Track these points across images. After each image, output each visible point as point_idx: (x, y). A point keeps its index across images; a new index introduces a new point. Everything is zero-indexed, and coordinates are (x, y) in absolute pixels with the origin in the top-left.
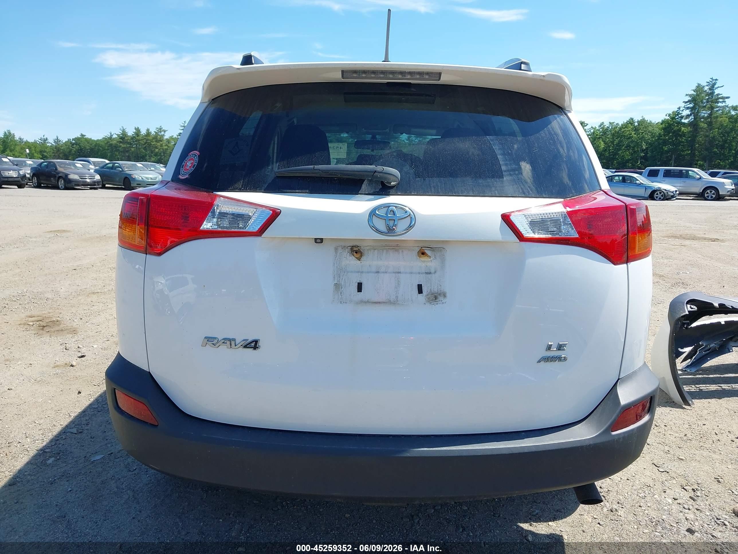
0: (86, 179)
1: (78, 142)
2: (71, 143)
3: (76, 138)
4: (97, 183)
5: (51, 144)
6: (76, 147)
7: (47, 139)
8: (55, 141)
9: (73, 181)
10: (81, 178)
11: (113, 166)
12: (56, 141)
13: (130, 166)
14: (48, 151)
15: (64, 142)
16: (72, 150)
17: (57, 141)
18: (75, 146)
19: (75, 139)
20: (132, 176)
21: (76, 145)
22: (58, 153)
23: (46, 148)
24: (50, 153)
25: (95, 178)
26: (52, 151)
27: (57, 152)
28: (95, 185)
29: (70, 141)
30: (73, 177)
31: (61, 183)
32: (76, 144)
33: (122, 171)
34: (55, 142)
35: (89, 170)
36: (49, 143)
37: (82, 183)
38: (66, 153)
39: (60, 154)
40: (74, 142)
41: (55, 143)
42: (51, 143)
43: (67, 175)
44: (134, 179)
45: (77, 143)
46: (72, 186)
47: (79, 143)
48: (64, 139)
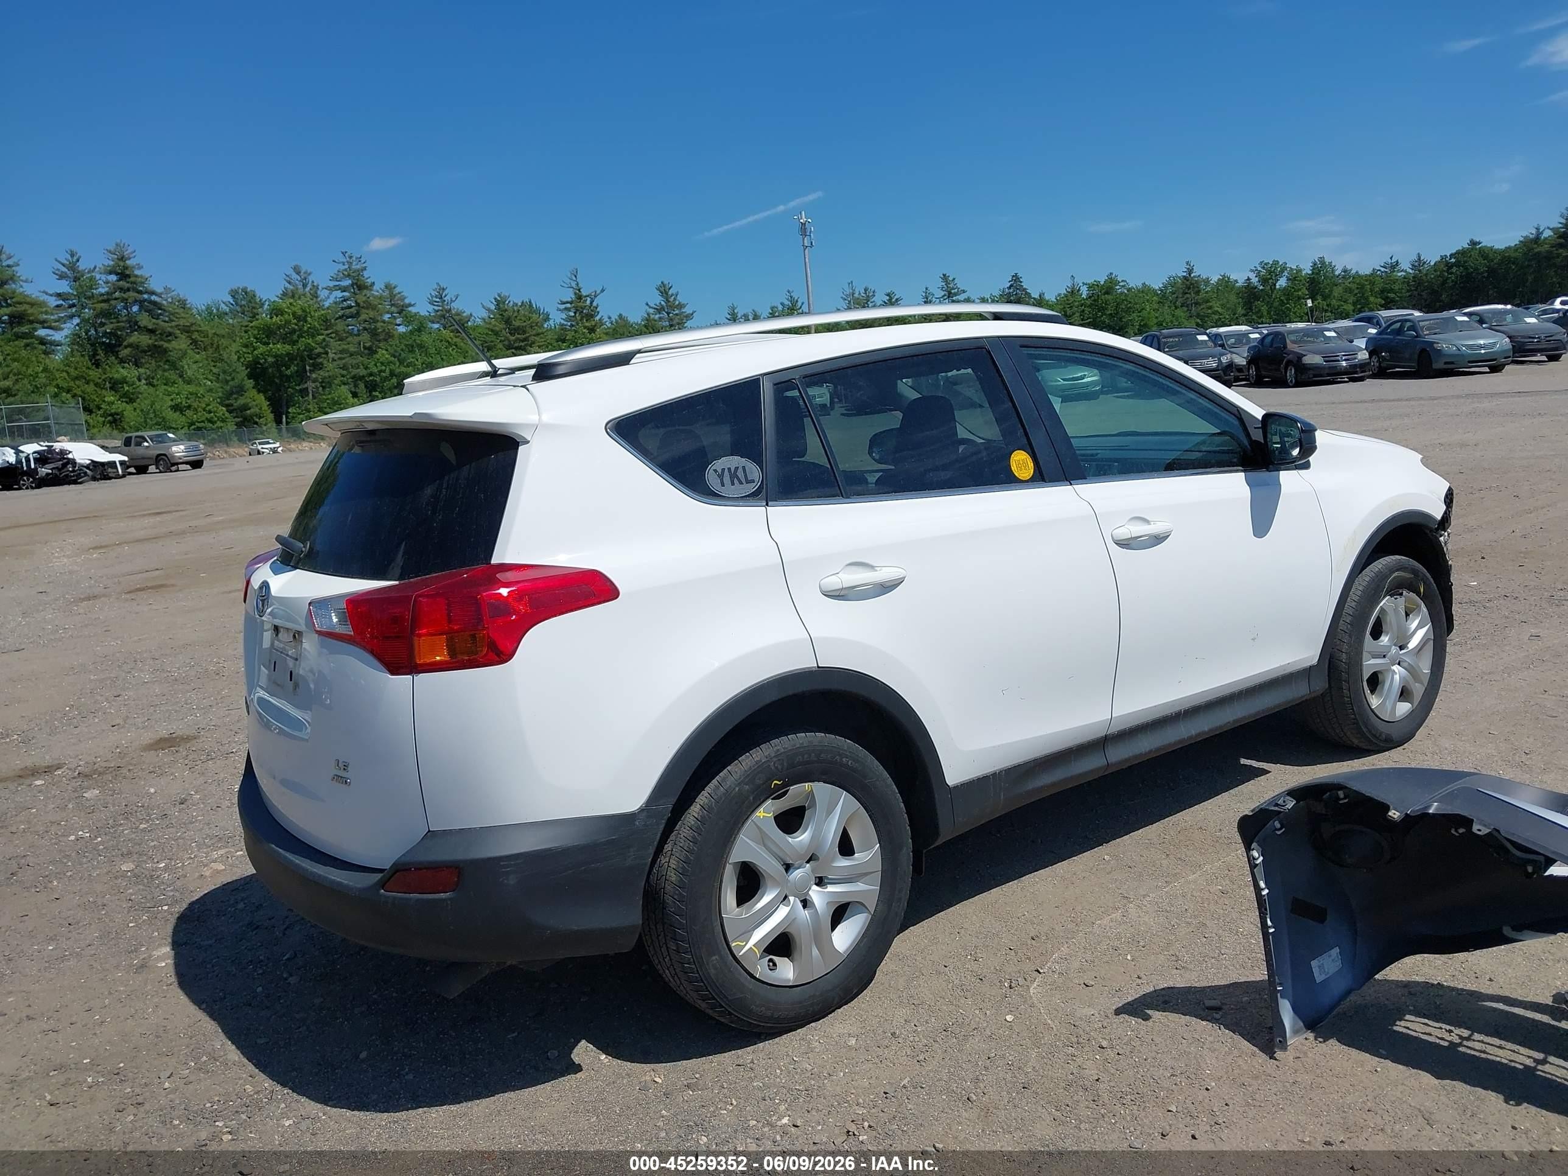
0: (1338, 361)
1: (1462, 260)
2: (1447, 264)
3: (1458, 252)
4: (1360, 368)
5: (1404, 274)
6: (1458, 272)
7: (1397, 262)
8: (1413, 265)
9: (1310, 369)
10: (1325, 361)
11: (1401, 325)
12: (1416, 264)
13: (1437, 323)
14: (1397, 288)
15: (1432, 263)
16: (1448, 278)
17: (1418, 264)
18: (1454, 270)
19: (1456, 253)
20: (1435, 345)
21: (1456, 266)
22: (1419, 290)
23: (1394, 283)
24: (1401, 293)
25: (1356, 358)
26: (1405, 286)
27: (1417, 288)
28: (1356, 373)
29: (1446, 261)
30: (1313, 359)
31: (1291, 373)
32: (1457, 264)
33: (1417, 337)
34: (1414, 267)
35: (1352, 342)
36: (1402, 271)
37: (1327, 371)
38: (1436, 288)
39: (1423, 291)
40: (1453, 260)
41: (1412, 269)
42: (1406, 271)
43: (1300, 357)
44: (1439, 352)
45: (1460, 262)
46: (1309, 378)
47: (1465, 262)
48: (1432, 258)
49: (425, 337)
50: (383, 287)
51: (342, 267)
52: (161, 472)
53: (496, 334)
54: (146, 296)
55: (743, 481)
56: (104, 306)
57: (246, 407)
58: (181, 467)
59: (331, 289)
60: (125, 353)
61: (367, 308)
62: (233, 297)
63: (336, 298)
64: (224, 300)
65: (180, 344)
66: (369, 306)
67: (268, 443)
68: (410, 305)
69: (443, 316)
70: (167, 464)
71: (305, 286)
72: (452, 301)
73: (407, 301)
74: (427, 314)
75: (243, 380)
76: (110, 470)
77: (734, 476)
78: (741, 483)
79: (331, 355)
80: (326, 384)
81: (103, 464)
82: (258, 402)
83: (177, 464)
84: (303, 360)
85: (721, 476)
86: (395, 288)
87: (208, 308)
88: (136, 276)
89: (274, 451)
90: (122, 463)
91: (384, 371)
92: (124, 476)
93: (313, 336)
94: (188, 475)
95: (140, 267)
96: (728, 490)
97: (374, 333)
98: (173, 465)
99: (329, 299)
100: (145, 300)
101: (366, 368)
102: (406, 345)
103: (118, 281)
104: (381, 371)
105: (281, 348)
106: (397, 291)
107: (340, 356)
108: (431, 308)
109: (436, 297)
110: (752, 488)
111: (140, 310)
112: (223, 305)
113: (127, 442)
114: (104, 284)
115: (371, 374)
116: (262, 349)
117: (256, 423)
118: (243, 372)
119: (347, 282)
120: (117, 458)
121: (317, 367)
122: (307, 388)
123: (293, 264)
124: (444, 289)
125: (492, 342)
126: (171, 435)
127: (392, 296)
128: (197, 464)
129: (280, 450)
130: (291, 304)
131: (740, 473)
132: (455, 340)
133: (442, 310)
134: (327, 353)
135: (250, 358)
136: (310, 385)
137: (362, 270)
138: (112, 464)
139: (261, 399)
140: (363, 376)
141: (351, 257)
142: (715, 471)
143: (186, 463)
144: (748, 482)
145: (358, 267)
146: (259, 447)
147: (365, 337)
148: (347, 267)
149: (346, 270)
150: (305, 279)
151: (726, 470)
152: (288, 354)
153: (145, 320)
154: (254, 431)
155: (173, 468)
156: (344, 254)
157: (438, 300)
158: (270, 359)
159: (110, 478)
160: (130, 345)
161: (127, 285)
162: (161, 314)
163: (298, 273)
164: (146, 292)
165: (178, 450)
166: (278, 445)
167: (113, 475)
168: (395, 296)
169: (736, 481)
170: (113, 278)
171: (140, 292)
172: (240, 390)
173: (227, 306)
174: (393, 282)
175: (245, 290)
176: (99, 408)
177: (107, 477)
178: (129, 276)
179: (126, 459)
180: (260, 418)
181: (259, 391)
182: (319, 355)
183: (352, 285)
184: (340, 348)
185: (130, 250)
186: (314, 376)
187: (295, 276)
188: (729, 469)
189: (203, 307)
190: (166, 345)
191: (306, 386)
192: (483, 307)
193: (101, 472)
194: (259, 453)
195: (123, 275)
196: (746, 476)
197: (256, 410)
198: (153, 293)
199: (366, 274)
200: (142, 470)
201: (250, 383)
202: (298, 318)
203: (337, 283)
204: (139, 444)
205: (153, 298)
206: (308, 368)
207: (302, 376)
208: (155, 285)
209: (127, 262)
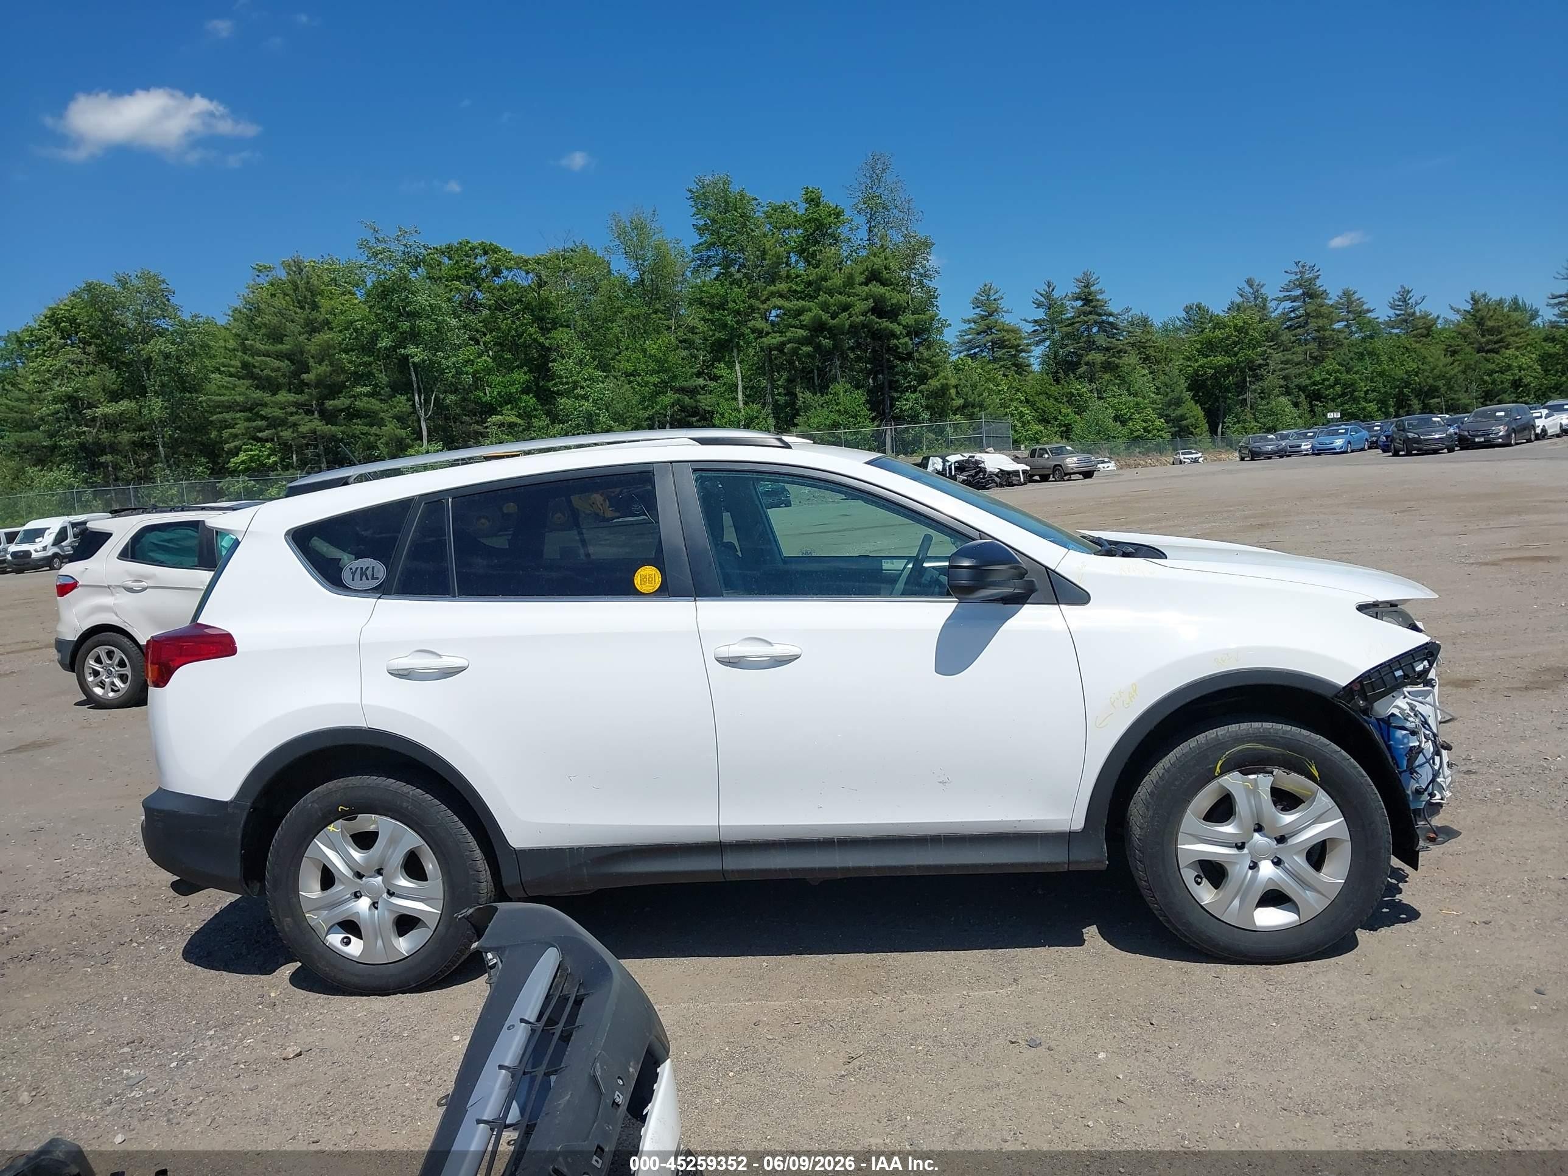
49: (1378, 344)
50: (1340, 294)
51: (1294, 277)
52: (1056, 481)
53: (1465, 337)
54: (1104, 318)
55: (370, 578)
56: (1069, 329)
57: (1182, 418)
58: (1073, 477)
59: (1281, 300)
60: (1083, 369)
61: (1317, 317)
62: (1187, 313)
63: (1284, 309)
64: (1179, 317)
65: (1131, 359)
66: (1320, 315)
67: (1191, 453)
68: (1369, 311)
69: (1406, 321)
70: (1060, 473)
71: (1256, 298)
72: (1417, 304)
73: (1365, 307)
74: (1388, 319)
75: (1182, 392)
76: (1014, 478)
77: (363, 574)
78: (367, 579)
79: (1271, 368)
80: (1264, 395)
81: (1009, 473)
82: (1195, 412)
83: (1070, 474)
84: (1242, 371)
85: (354, 574)
86: (1354, 293)
87: (1165, 324)
88: (1098, 300)
89: (1195, 461)
90: (1024, 472)
91: (1328, 380)
92: (1025, 483)
93: (1254, 348)
94: (1079, 485)
95: (1102, 292)
96: (358, 584)
97: (1321, 342)
98: (1066, 474)
99: (1277, 309)
100: (1103, 322)
101: (1310, 378)
102: (1355, 353)
103: (1082, 306)
104: (1324, 380)
105: (1220, 360)
106: (1356, 296)
107: (1281, 366)
108: (1391, 312)
109: (1399, 300)
110: (375, 583)
111: (1098, 331)
112: (1178, 321)
113: (1033, 454)
114: (1072, 308)
115: (1314, 384)
116: (1202, 361)
117: (1192, 433)
118: (1183, 384)
119: (1299, 292)
120: (1021, 467)
121: (1258, 378)
122: (1246, 400)
123: (1245, 278)
124: (1409, 292)
125: (1458, 346)
126: (1069, 448)
127: (1350, 302)
128: (1088, 475)
129: (1200, 460)
130: (1233, 317)
131: (369, 573)
132: (1415, 345)
133: (1404, 315)
134: (1267, 365)
135: (1190, 370)
136: (1249, 396)
137: (1315, 279)
138: (1016, 473)
139: (1198, 411)
140: (1307, 386)
141: (1303, 266)
142: (351, 569)
143: (1079, 473)
144: (373, 578)
145: (1311, 275)
146: (1182, 457)
147: (1313, 346)
148: (1298, 277)
149: (1297, 280)
150: (1257, 291)
151: (359, 569)
152: (1228, 366)
153: (1102, 340)
154: (1189, 440)
155: (1065, 478)
156: (1297, 264)
157: (1401, 303)
158: (1211, 372)
159: (1013, 485)
160: (1087, 364)
161: (1089, 309)
162: (1116, 334)
163: (1251, 286)
164: (1105, 314)
165: (1072, 462)
166: (1199, 455)
167: (1016, 482)
168: (1352, 302)
169: (364, 578)
170: (1079, 303)
171: (1100, 315)
172: (1179, 403)
173: (1181, 321)
174: (1352, 288)
175: (1199, 307)
176: (1056, 419)
177: (1011, 485)
178: (1091, 301)
179: (1028, 468)
180: (1196, 428)
181: (1196, 402)
182: (1260, 366)
183: (1304, 294)
184: (1284, 359)
185: (1095, 277)
186: (1253, 387)
187: (1248, 289)
188: (362, 568)
189: (1160, 325)
190: (1117, 361)
191: (1245, 397)
192: (1452, 308)
193: (1006, 479)
194: (1181, 462)
195: (1087, 301)
196: (373, 575)
197: (1193, 420)
198: (1111, 315)
199: (1318, 282)
200: (1044, 478)
201: (1188, 395)
202: (1239, 330)
203: (1288, 294)
204: (1041, 456)
205: (1111, 319)
206: (1248, 379)
207: (1241, 387)
208: (1112, 308)
209: (1092, 289)
